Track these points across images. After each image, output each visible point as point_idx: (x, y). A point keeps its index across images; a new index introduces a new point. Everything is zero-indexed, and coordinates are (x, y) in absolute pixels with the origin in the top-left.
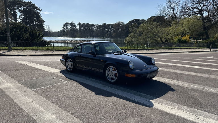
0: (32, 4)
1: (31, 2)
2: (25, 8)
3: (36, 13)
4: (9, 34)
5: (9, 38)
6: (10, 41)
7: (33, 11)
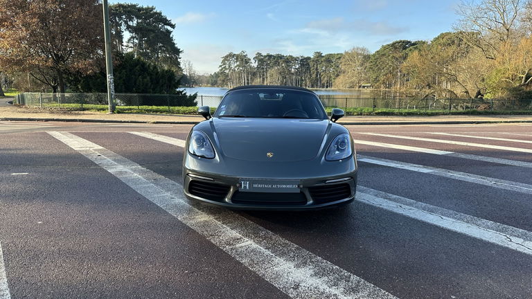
0: (156, 13)
1: (152, 9)
2: (140, 21)
3: (163, 32)
4: (111, 77)
5: (111, 85)
6: (113, 91)
7: (156, 27)
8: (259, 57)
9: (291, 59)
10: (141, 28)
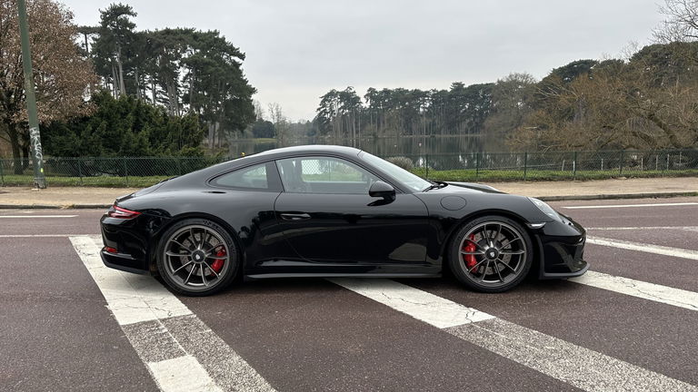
2: (198, 51)
3: (227, 65)
4: (34, 132)
5: (36, 146)
6: (39, 155)
7: (219, 59)
8: (371, 94)
9: (417, 94)
10: (196, 61)
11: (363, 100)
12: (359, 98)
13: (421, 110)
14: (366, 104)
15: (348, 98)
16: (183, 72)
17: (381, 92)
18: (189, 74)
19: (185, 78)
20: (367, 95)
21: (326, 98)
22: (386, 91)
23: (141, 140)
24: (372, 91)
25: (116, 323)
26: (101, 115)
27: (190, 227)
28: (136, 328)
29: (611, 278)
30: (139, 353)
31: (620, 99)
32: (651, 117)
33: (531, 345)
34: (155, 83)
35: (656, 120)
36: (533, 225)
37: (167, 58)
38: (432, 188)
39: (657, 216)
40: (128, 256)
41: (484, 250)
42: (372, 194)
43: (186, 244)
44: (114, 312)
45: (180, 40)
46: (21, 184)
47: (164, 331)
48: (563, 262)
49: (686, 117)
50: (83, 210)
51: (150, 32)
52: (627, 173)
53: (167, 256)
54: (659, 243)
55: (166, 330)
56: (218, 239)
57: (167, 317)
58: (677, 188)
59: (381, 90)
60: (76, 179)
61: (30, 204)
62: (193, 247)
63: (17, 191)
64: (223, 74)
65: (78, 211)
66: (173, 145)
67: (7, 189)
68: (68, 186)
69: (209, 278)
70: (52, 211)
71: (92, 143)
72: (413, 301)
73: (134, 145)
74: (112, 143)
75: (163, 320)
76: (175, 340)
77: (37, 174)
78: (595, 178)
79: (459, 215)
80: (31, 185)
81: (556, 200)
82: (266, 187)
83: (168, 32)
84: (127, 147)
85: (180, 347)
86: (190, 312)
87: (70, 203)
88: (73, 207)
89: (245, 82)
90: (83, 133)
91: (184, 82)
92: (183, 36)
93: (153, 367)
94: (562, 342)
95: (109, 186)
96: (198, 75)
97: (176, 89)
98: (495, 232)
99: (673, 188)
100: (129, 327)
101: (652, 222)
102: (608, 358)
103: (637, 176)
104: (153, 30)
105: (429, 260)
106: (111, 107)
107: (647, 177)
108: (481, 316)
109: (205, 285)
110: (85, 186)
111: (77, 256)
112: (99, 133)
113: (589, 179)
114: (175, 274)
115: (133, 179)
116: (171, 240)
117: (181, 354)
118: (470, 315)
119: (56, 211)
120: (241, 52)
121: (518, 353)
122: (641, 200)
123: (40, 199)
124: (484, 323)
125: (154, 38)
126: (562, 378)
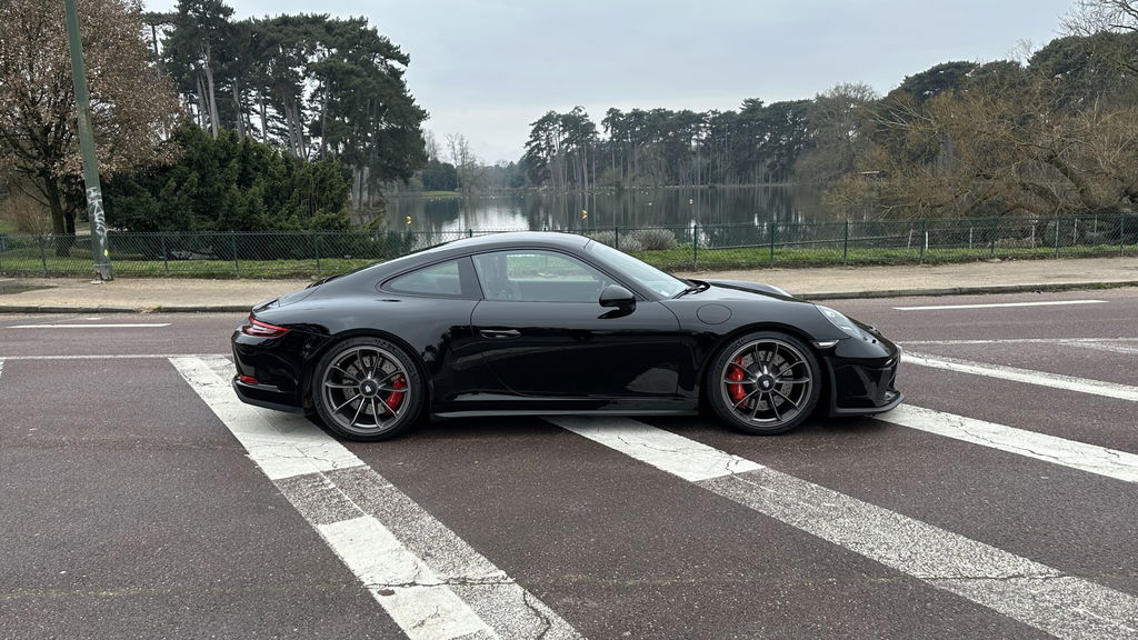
2: (334, 51)
3: (381, 74)
4: (93, 194)
5: (96, 215)
6: (101, 229)
7: (368, 64)
8: (613, 118)
9: (687, 119)
10: (331, 68)
11: (600, 128)
12: (593, 125)
13: (694, 144)
14: (604, 135)
15: (576, 125)
16: (310, 86)
17: (629, 116)
18: (319, 89)
19: (313, 96)
20: (606, 120)
21: (541, 126)
22: (637, 114)
23: (252, 202)
24: (614, 113)
25: (266, 478)
26: (189, 162)
27: (358, 349)
28: (294, 482)
29: (934, 414)
30: (304, 514)
31: (1003, 131)
32: (1051, 159)
33: (805, 501)
34: (265, 103)
35: (1058, 165)
36: (821, 344)
37: (284, 62)
38: (687, 292)
39: (1029, 323)
40: (273, 388)
41: (755, 378)
42: (603, 303)
43: (352, 372)
44: (260, 464)
45: (305, 34)
46: (73, 274)
47: (330, 487)
48: (866, 393)
49: (1108, 157)
50: (176, 315)
51: (257, 21)
52: (1001, 251)
53: (327, 387)
54: (1017, 364)
55: (333, 485)
56: (394, 364)
57: (332, 469)
58: (1075, 276)
59: (630, 111)
60: (159, 265)
61: (95, 305)
62: (361, 376)
63: (70, 286)
64: (373, 89)
65: (168, 316)
66: (303, 208)
67: (52, 282)
68: (147, 276)
69: (384, 417)
70: (129, 316)
71: (176, 208)
72: (658, 447)
73: (241, 210)
74: (207, 205)
75: (328, 473)
76: (347, 498)
77: (98, 258)
78: (953, 261)
79: (722, 330)
80: (89, 275)
81: (888, 297)
82: (460, 293)
83: (285, 20)
84: (230, 213)
85: (355, 506)
86: (361, 463)
87: (155, 304)
88: (160, 310)
89: (410, 100)
90: (162, 193)
91: (311, 101)
92: (311, 28)
93: (324, 530)
94: (845, 498)
95: (210, 276)
96: (334, 90)
97: (300, 113)
98: (770, 353)
99: (1069, 277)
100: (283, 481)
101: (1019, 333)
102: (899, 517)
103: (1017, 257)
104: (261, 18)
105: (681, 391)
106: (204, 150)
107: (1033, 258)
108: (746, 466)
109: (378, 427)
110: (172, 276)
111: (189, 386)
112: (186, 191)
113: (945, 261)
114: (338, 412)
115: (246, 265)
116: (331, 365)
117: (357, 514)
118: (732, 464)
119: (135, 316)
120: (403, 52)
121: (787, 511)
122: (1016, 295)
123: (106, 297)
124: (749, 475)
125: (263, 31)
126: (836, 541)
